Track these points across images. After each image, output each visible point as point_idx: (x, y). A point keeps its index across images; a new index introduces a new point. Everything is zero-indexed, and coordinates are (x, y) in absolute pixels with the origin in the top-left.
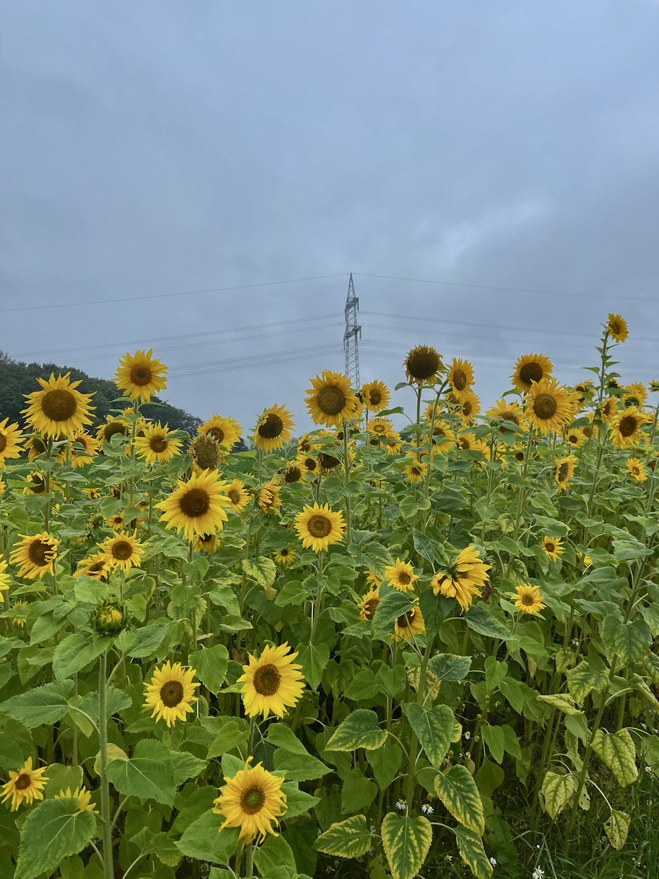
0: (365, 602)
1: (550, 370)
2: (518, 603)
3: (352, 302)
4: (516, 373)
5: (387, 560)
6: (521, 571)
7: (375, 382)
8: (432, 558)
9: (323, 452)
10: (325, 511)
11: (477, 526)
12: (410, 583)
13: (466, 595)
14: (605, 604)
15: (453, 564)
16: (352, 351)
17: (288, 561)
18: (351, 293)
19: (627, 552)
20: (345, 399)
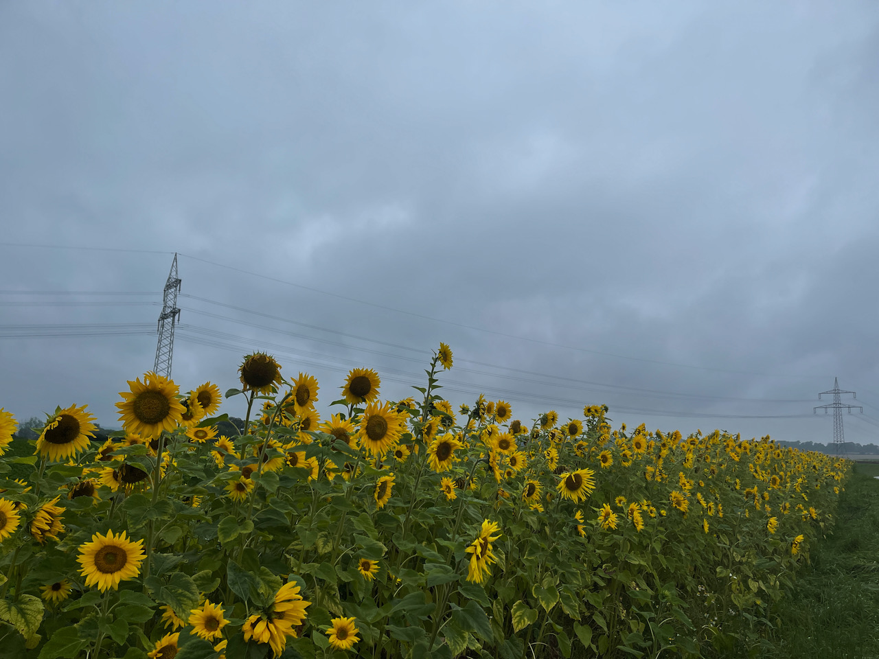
0: (158, 650)
1: (377, 386)
2: (332, 639)
3: (174, 282)
4: (347, 385)
5: (192, 593)
6: (333, 593)
7: (208, 384)
8: (246, 595)
9: (129, 463)
10: (121, 540)
11: (293, 545)
12: (218, 629)
13: (281, 638)
14: (413, 629)
15: (270, 603)
16: (167, 334)
17: (60, 597)
18: (174, 273)
19: (438, 577)
20: (170, 407)
